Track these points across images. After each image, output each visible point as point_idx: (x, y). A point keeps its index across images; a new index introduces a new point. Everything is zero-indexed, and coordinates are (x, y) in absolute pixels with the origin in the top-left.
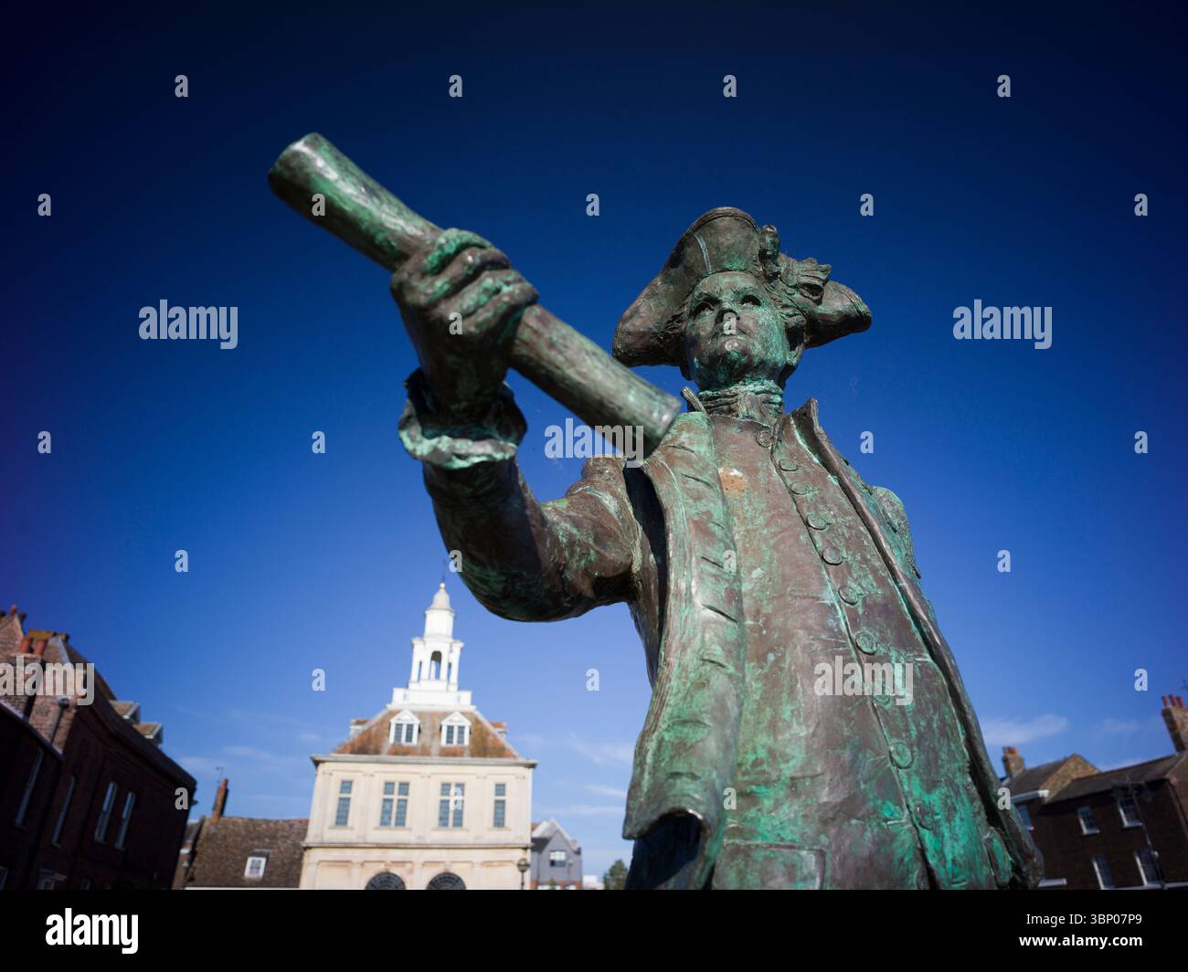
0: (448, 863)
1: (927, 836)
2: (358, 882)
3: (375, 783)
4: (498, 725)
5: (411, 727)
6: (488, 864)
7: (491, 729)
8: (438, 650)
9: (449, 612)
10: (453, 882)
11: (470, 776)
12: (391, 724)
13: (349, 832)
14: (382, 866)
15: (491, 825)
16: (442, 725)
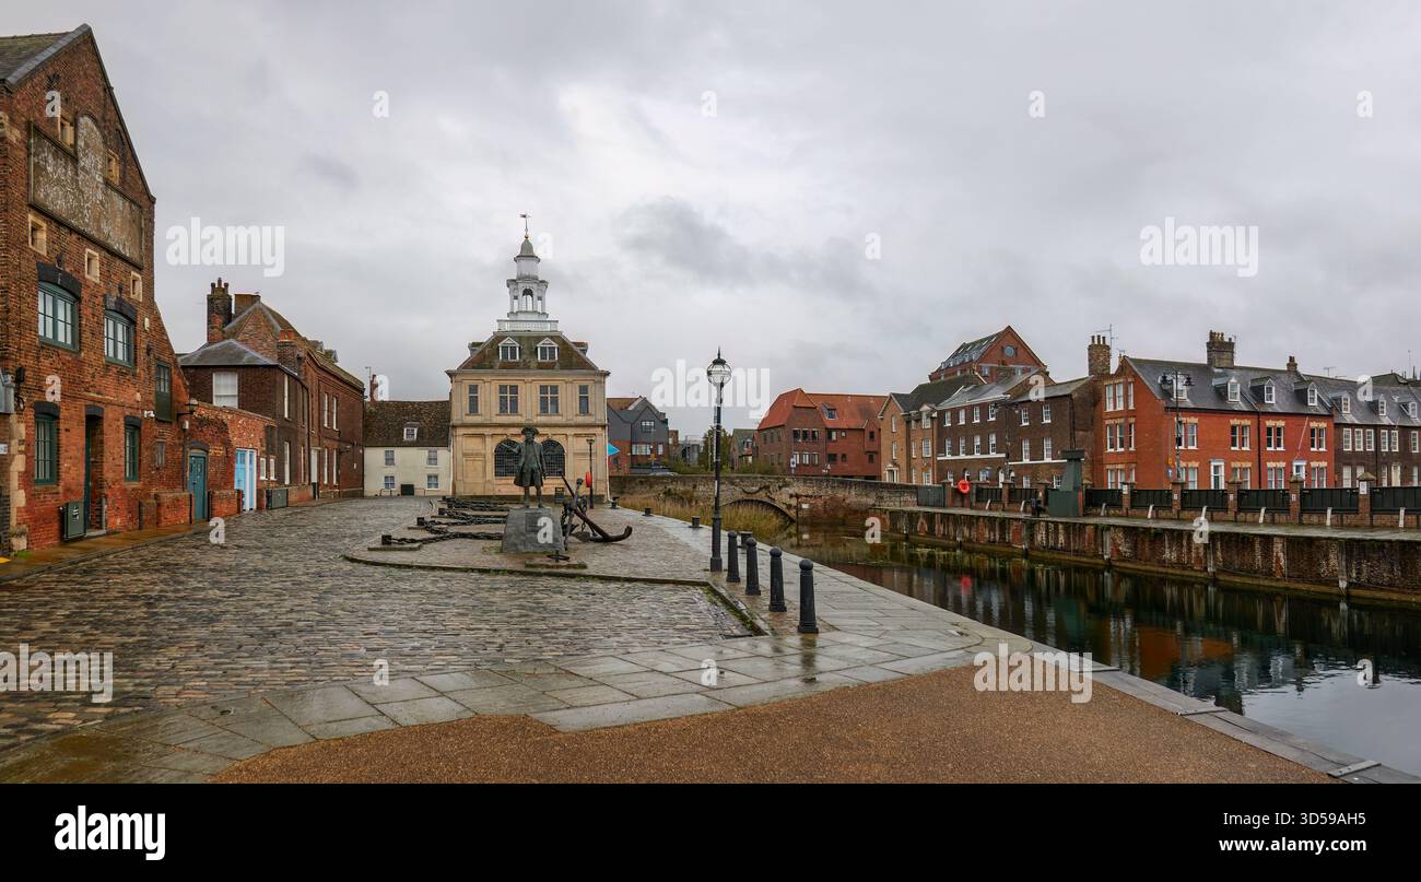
2: (490, 446)
3: (493, 387)
4: (578, 344)
5: (513, 349)
6: (577, 435)
7: (575, 348)
8: (528, 287)
9: (534, 258)
10: (554, 446)
11: (560, 382)
12: (498, 346)
13: (480, 417)
14: (505, 437)
15: (578, 413)
16: (537, 347)
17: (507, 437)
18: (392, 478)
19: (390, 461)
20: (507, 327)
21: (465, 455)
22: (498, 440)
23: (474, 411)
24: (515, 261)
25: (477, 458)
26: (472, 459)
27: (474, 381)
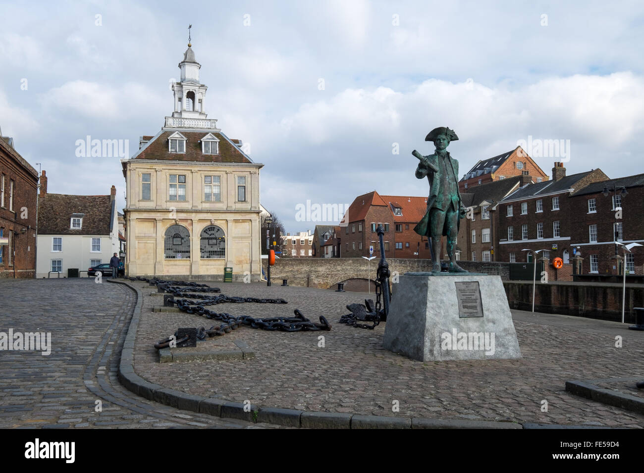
0: (213, 220)
2: (162, 229)
3: (164, 175)
4: (236, 142)
5: (181, 142)
6: (236, 221)
7: (232, 143)
8: (191, 90)
9: (196, 65)
10: (216, 230)
11: (222, 172)
12: (168, 140)
13: (152, 203)
14: (174, 222)
15: (237, 201)
16: (201, 142)
17: (176, 221)
18: (59, 262)
19: (58, 246)
20: (173, 123)
21: (138, 238)
22: (168, 224)
23: (146, 197)
24: (180, 66)
25: (148, 242)
26: (144, 242)
27: (147, 170)
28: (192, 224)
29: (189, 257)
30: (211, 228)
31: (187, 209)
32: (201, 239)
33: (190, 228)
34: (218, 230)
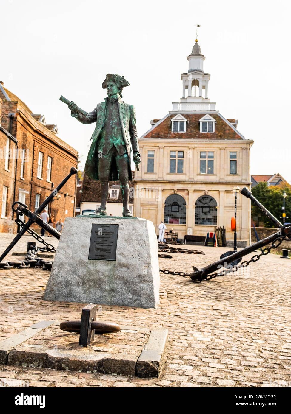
0: (206, 191)
1: (114, 142)
3: (166, 153)
4: (232, 121)
5: (182, 123)
6: (227, 192)
7: (228, 123)
8: (195, 79)
9: (201, 56)
10: (209, 199)
11: (216, 148)
12: (171, 121)
13: (155, 175)
14: (173, 191)
15: (229, 173)
16: (199, 122)
17: (174, 191)
20: (180, 108)
21: (142, 205)
22: (168, 194)
23: (150, 170)
24: (188, 59)
25: (151, 208)
26: (147, 208)
27: (152, 147)
28: (188, 194)
29: (185, 223)
30: (205, 198)
31: (184, 180)
32: (196, 207)
33: (186, 197)
34: (211, 199)
